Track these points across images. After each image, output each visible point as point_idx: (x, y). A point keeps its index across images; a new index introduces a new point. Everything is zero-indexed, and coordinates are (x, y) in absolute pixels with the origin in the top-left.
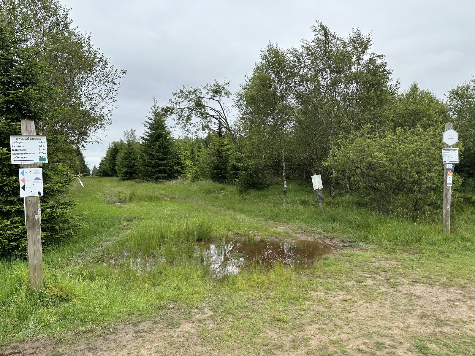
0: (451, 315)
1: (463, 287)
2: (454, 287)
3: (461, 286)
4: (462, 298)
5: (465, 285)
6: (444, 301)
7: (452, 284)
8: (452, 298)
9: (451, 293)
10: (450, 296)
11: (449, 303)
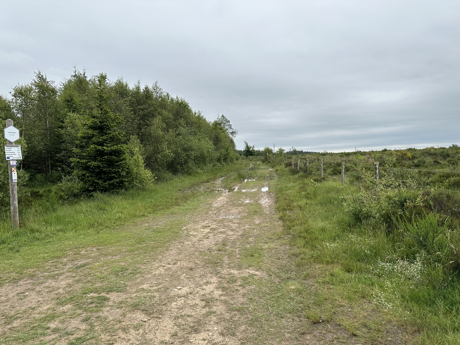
0: (21, 307)
1: (32, 276)
2: (24, 279)
3: (31, 276)
4: (31, 287)
5: (34, 274)
6: (14, 296)
7: (22, 276)
8: (22, 290)
9: (21, 285)
10: (20, 289)
11: (19, 296)
